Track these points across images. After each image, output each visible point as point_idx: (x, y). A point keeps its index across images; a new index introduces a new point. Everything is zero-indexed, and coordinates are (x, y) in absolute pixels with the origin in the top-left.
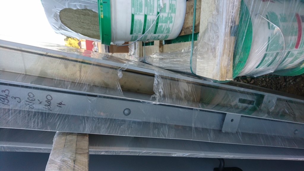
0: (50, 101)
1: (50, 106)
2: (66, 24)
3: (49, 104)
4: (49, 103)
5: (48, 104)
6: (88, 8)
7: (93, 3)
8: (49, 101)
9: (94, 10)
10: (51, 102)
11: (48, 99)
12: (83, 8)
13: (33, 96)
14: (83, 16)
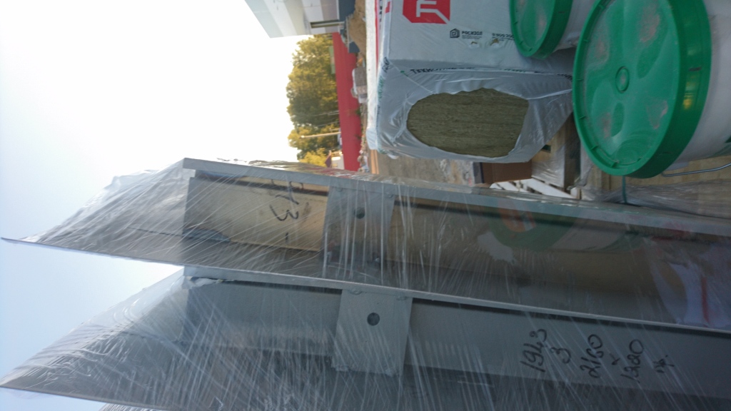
0: (637, 358)
1: (639, 369)
2: (415, 130)
3: (635, 364)
4: (636, 361)
5: (634, 366)
6: (486, 87)
7: (506, 71)
8: (636, 355)
9: (498, 89)
10: (640, 358)
11: (634, 352)
12: (476, 87)
13: (599, 345)
14: (465, 106)
